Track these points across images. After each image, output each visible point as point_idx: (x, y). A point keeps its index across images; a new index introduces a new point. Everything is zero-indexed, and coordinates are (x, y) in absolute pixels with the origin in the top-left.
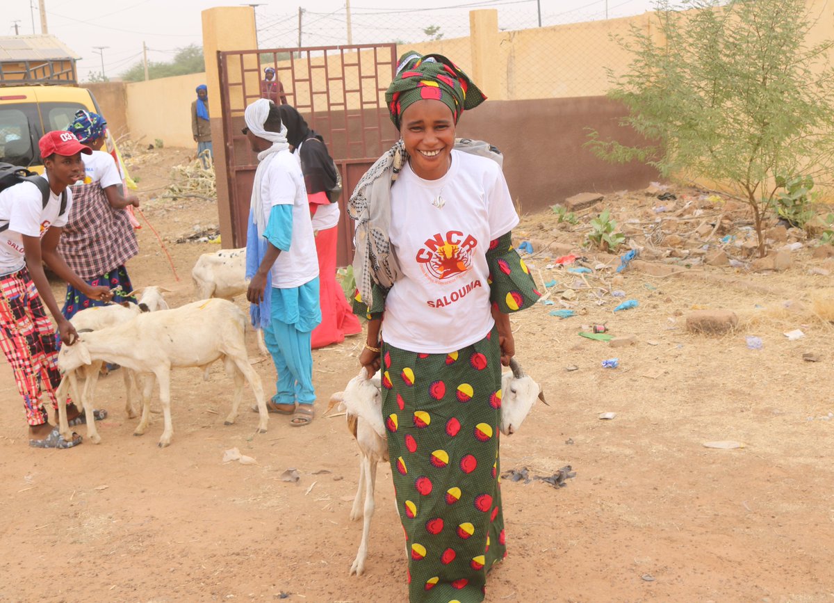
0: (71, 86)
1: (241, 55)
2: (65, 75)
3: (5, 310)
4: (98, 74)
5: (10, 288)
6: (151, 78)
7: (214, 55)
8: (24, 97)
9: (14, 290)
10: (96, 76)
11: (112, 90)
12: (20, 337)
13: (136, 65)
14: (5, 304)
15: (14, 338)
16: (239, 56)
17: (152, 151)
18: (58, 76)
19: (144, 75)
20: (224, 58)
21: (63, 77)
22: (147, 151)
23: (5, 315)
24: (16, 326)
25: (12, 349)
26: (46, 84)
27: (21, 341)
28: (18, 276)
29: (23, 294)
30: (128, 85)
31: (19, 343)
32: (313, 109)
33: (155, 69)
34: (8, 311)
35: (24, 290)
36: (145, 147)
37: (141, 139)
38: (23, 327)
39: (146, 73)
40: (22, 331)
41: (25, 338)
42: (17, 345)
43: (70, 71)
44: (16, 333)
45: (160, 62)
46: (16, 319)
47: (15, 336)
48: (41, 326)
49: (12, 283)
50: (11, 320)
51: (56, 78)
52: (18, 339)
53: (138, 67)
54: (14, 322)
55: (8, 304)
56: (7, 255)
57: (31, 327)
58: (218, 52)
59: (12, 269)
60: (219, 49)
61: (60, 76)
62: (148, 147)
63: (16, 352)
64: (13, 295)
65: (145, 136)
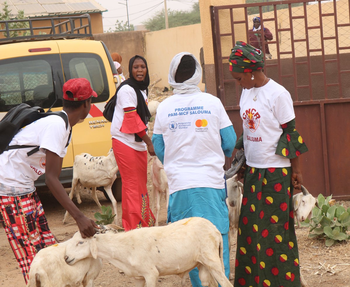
0: (87, 39)
1: (231, 10)
2: (84, 29)
3: (22, 223)
4: (124, 23)
5: (27, 206)
6: (170, 26)
7: (208, 10)
8: (49, 49)
9: (30, 208)
10: (122, 25)
11: (133, 38)
12: (31, 247)
13: (158, 14)
14: (23, 218)
15: (27, 248)
16: (229, 10)
17: (166, 93)
18: (78, 30)
19: (165, 23)
20: (217, 12)
21: (82, 32)
22: (162, 93)
23: (22, 228)
24: (28, 237)
25: (24, 256)
26: (68, 38)
27: (31, 250)
28: (32, 197)
29: (35, 211)
30: (147, 33)
31: (30, 251)
32: (294, 55)
33: (174, 17)
34: (24, 224)
35: (35, 208)
36: (160, 89)
37: (157, 82)
38: (33, 238)
39: (167, 21)
40: (33, 242)
41: (35, 248)
42: (28, 253)
43: (87, 26)
44: (28, 243)
45: (179, 11)
46: (30, 231)
47: (27, 245)
48: (46, 238)
49: (28, 202)
50: (25, 232)
51: (76, 32)
52: (29, 248)
53: (159, 16)
54: (27, 234)
55: (25, 219)
56: (27, 178)
57: (38, 239)
58: (211, 7)
59: (29, 191)
60: (212, 5)
61: (80, 30)
62: (163, 90)
63: (27, 259)
64: (29, 211)
65: (161, 80)
